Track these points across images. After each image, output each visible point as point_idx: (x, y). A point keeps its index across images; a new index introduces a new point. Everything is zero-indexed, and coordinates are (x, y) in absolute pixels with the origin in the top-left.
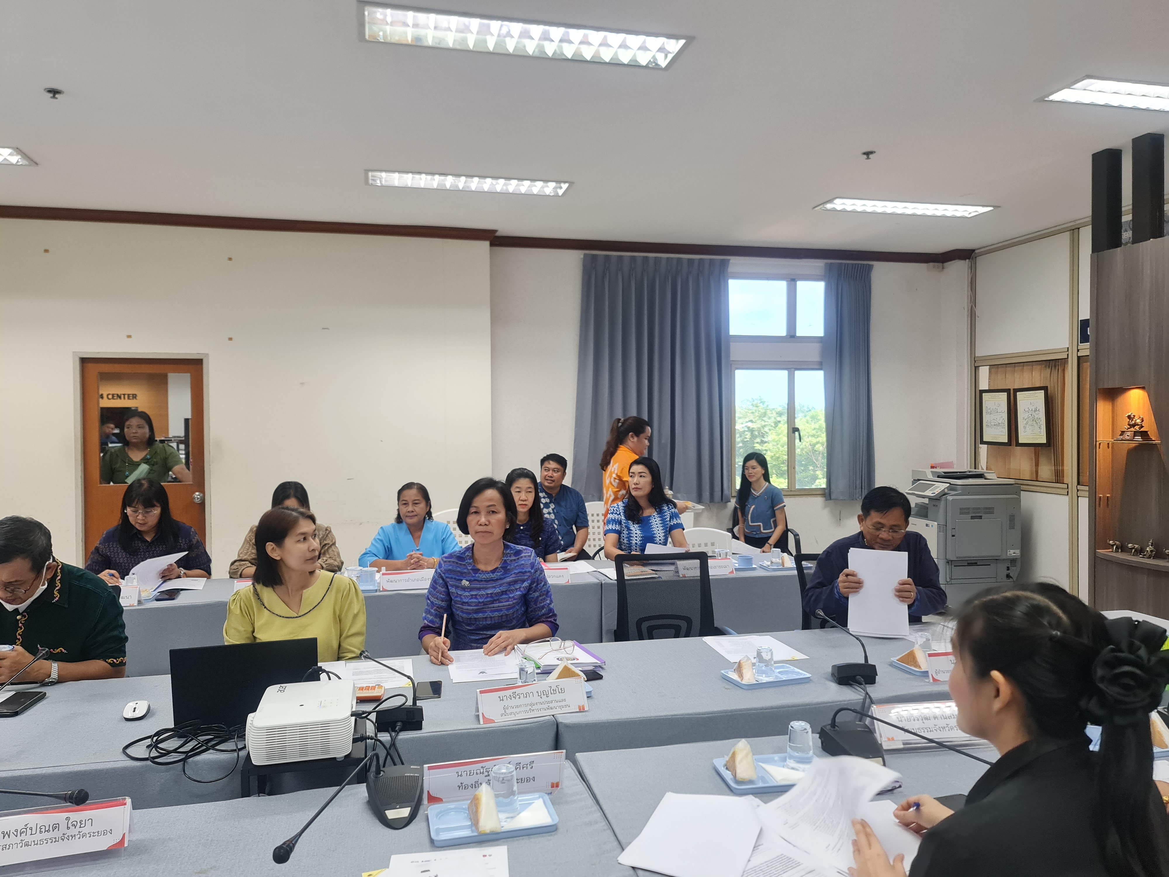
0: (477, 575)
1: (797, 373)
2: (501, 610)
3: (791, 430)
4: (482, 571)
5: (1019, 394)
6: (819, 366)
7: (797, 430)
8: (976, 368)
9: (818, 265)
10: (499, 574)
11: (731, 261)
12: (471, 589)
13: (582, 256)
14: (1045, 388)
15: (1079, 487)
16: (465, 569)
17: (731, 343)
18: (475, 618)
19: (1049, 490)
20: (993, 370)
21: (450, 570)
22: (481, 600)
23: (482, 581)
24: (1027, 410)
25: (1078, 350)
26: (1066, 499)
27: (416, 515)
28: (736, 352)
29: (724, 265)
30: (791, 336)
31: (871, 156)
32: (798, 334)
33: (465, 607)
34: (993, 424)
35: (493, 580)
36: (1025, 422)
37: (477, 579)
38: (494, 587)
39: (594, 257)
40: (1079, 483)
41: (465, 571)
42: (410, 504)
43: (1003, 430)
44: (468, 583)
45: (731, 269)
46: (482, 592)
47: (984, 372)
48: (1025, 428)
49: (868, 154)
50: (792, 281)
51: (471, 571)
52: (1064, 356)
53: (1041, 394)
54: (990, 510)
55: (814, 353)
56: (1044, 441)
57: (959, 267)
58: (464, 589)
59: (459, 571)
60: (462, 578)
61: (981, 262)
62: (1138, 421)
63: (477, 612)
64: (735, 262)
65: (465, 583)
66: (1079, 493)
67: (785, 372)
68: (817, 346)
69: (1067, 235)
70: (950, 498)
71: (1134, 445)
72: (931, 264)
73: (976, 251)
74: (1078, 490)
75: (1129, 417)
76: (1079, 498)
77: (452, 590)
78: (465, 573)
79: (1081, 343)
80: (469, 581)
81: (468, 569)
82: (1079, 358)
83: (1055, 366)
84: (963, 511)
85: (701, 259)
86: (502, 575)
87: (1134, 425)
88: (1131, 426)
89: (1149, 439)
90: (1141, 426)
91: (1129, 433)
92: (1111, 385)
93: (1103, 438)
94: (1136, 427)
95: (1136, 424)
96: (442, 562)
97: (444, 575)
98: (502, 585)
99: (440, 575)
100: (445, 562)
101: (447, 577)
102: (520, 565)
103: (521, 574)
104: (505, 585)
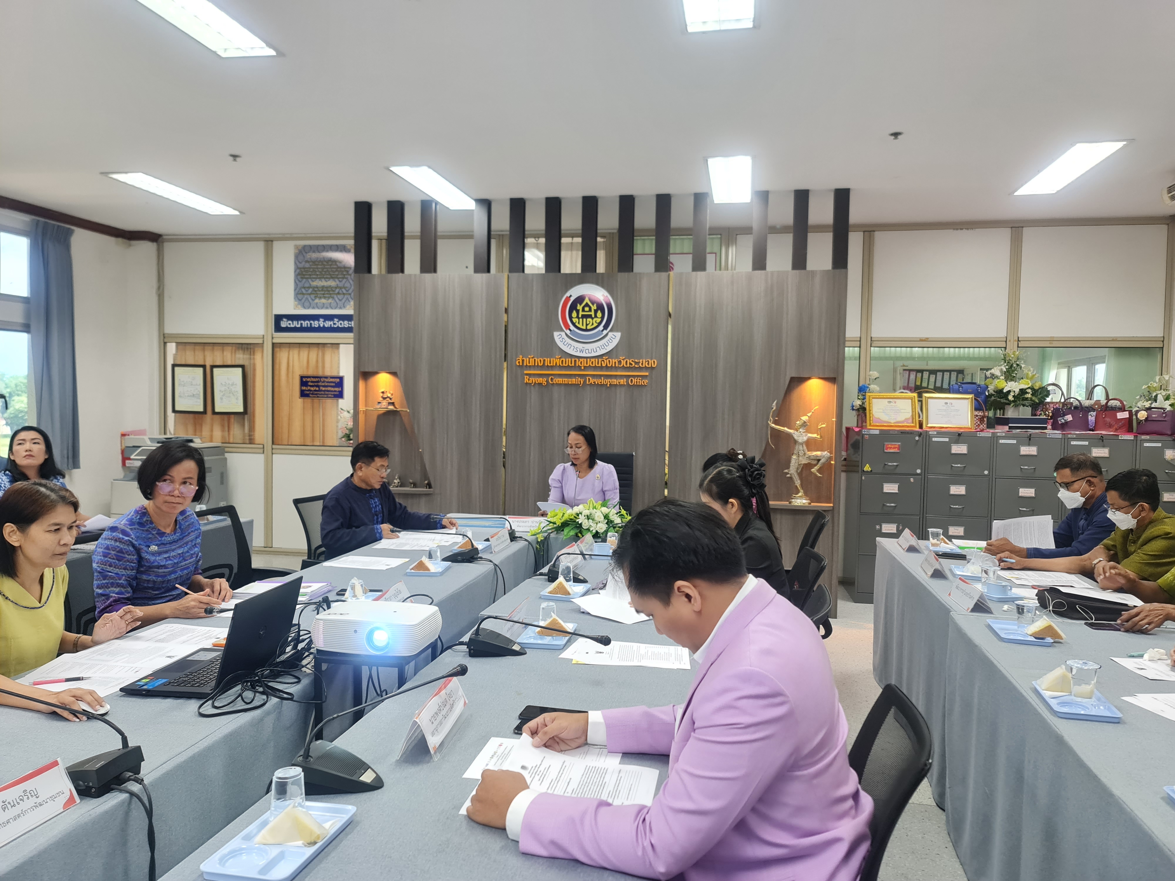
0: (163, 539)
2: (188, 568)
4: (168, 534)
5: (215, 370)
6: (26, 328)
8: (165, 343)
9: (22, 219)
10: (178, 534)
12: (159, 553)
14: (242, 367)
15: (274, 446)
16: (148, 534)
18: (169, 580)
19: (245, 450)
20: (180, 347)
21: (138, 537)
22: (175, 561)
23: (167, 543)
24: (224, 383)
25: (273, 338)
26: (262, 456)
31: (238, 159)
33: (160, 571)
34: (186, 395)
35: (174, 542)
36: (222, 394)
37: (163, 542)
38: (180, 547)
40: (273, 443)
41: (150, 536)
43: (199, 400)
44: (156, 548)
46: (173, 554)
47: (172, 348)
48: (221, 399)
49: (235, 157)
51: (157, 536)
52: (260, 341)
53: (240, 369)
55: (16, 314)
56: (241, 410)
57: (147, 247)
58: (153, 554)
59: (144, 537)
60: (148, 544)
61: (168, 247)
62: (389, 395)
63: (170, 573)
65: (154, 548)
66: (274, 451)
68: (20, 308)
69: (261, 244)
71: (382, 412)
72: (120, 239)
73: (163, 237)
74: (272, 449)
75: (383, 392)
76: (274, 455)
77: (144, 555)
78: (150, 538)
79: (275, 331)
80: (156, 545)
81: (153, 534)
82: (273, 344)
83: (247, 349)
86: (181, 535)
87: (386, 398)
88: (384, 398)
89: (395, 408)
90: (391, 399)
91: (384, 403)
92: (370, 370)
93: (362, 408)
94: (388, 399)
95: (388, 397)
96: (128, 530)
97: (136, 543)
98: (187, 543)
99: (131, 542)
100: (131, 529)
101: (139, 544)
102: (193, 522)
103: (196, 532)
104: (190, 543)
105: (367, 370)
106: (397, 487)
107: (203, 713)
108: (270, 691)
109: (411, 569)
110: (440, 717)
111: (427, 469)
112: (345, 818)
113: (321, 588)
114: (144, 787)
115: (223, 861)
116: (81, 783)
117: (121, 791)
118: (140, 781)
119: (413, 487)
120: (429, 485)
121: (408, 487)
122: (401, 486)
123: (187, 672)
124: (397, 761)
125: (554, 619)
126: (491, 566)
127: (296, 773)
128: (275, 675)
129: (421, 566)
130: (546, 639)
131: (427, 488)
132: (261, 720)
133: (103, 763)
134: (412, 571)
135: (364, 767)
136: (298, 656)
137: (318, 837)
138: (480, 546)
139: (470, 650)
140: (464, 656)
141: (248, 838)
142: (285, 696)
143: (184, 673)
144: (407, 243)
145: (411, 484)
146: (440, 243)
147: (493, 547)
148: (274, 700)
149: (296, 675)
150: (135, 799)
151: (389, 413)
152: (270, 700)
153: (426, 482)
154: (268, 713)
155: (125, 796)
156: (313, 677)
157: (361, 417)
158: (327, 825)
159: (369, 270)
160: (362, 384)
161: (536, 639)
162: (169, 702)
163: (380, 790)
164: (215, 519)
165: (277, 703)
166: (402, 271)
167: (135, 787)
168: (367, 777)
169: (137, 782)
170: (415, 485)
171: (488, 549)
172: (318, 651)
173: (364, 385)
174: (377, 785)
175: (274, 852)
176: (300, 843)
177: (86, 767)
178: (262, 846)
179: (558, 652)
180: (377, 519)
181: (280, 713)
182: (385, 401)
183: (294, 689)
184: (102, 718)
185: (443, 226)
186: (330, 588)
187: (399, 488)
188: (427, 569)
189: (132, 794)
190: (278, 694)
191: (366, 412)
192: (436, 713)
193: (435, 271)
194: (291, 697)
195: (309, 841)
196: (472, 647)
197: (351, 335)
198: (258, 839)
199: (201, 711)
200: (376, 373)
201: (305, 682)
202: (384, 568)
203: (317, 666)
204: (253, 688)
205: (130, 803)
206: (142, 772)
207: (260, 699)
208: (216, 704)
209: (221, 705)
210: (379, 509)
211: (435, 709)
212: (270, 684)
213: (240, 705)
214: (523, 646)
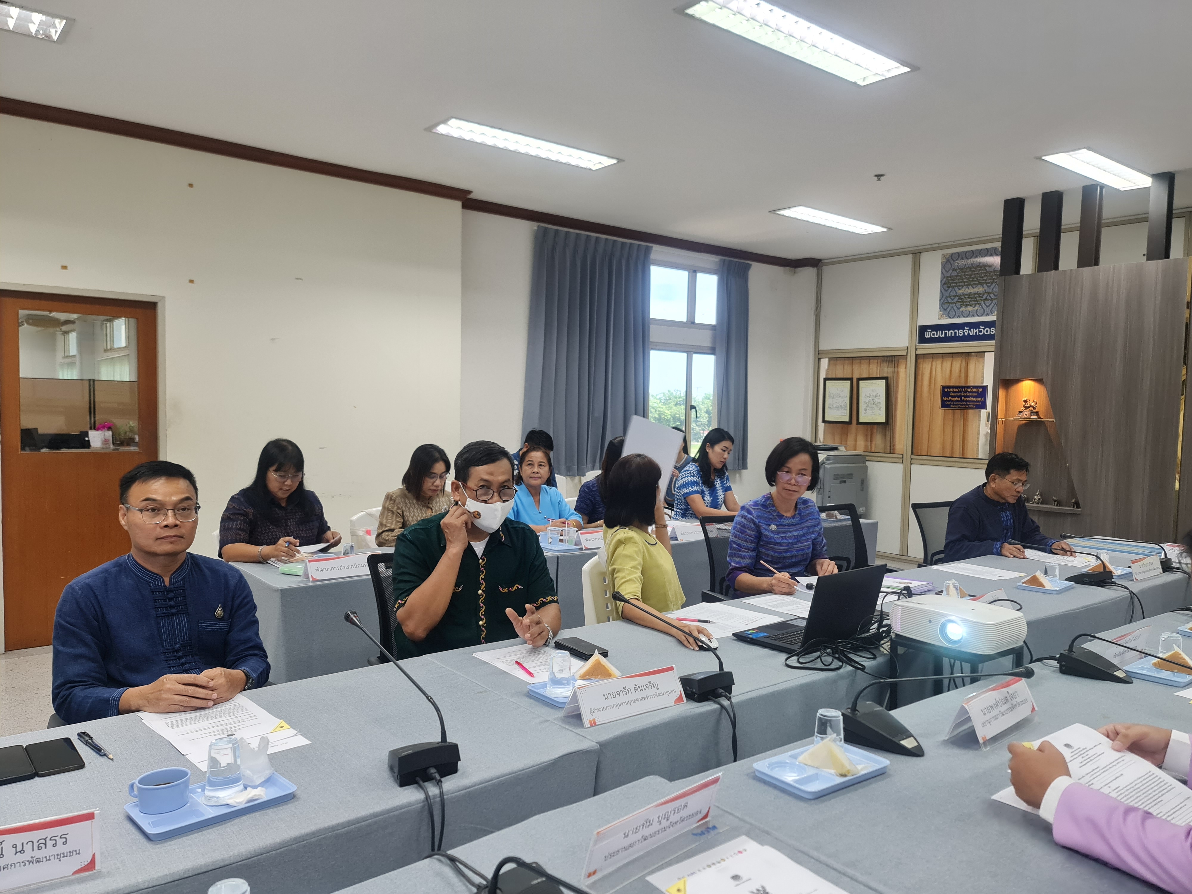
0: (782, 520)
1: (695, 357)
2: (803, 550)
3: (688, 408)
4: (788, 517)
5: (861, 383)
6: (712, 351)
7: (693, 407)
8: (819, 359)
9: (713, 259)
10: (796, 519)
11: (654, 249)
12: (780, 532)
13: (536, 228)
14: (886, 378)
15: (913, 457)
16: (770, 515)
17: (651, 326)
18: (785, 557)
19: (886, 459)
20: (832, 362)
21: (759, 516)
22: (791, 541)
23: (785, 525)
24: (868, 395)
25: (916, 349)
26: (901, 466)
27: (540, 478)
28: (655, 334)
29: (648, 250)
30: (691, 323)
31: (883, 178)
32: (697, 321)
33: (776, 547)
34: (835, 406)
35: (793, 525)
36: (866, 404)
37: (782, 523)
38: (797, 529)
39: (546, 229)
40: (912, 454)
41: (771, 517)
42: (536, 465)
43: (845, 411)
44: (775, 527)
45: (653, 256)
46: (789, 535)
47: (824, 363)
48: (866, 410)
49: (879, 176)
50: (693, 272)
51: (777, 517)
52: (904, 353)
53: (883, 382)
54: (850, 476)
55: (706, 340)
56: (883, 420)
57: (809, 273)
58: (774, 532)
59: (765, 517)
60: (770, 523)
61: (826, 269)
62: (1033, 404)
63: (788, 551)
64: (657, 251)
65: (773, 527)
66: (913, 461)
67: (685, 355)
68: (710, 333)
69: (910, 257)
70: (826, 466)
71: (1024, 422)
72: (787, 268)
73: (823, 261)
74: (911, 459)
75: (1025, 401)
76: (912, 466)
77: (764, 532)
78: (771, 519)
79: (919, 343)
80: (776, 525)
81: (773, 516)
82: (916, 355)
83: (892, 361)
84: (836, 477)
85: (631, 244)
86: (799, 520)
87: (1029, 407)
88: (1026, 408)
89: (1039, 417)
90: (1034, 408)
91: (1027, 412)
92: (1012, 377)
93: (1001, 417)
94: (1031, 408)
95: (1031, 406)
96: (751, 509)
97: (756, 520)
98: (803, 528)
99: (753, 520)
100: (754, 509)
101: (759, 522)
102: (813, 512)
103: (814, 520)
104: (806, 528)
105: (1008, 378)
106: (1038, 504)
107: (789, 664)
108: (844, 658)
109: (1023, 583)
110: (995, 712)
111: (1075, 486)
112: (877, 767)
113: (921, 586)
114: (731, 702)
115: (771, 766)
116: (688, 688)
117: (715, 702)
118: (729, 699)
119: (1057, 506)
120: (1077, 505)
121: (1051, 504)
122: (1042, 503)
123: (784, 632)
124: (944, 741)
125: (1176, 653)
126: (1126, 593)
127: (835, 714)
128: (856, 650)
129: (1034, 581)
130: (1163, 673)
131: (1074, 507)
132: (835, 681)
133: (703, 676)
134: (1024, 585)
135: (908, 735)
136: (878, 637)
137: (848, 772)
138: (1117, 571)
139: (1061, 666)
140: (1054, 671)
141: (795, 757)
142: (859, 666)
143: (783, 632)
144: (1064, 238)
145: (1055, 501)
146: (1104, 231)
147: (1134, 574)
148: (849, 668)
149: (874, 653)
150: (724, 711)
151: (1031, 424)
152: (845, 667)
153: (1073, 500)
154: (842, 677)
155: (716, 706)
156: (888, 657)
157: (1000, 427)
158: (859, 767)
159: (1017, 271)
160: (1002, 393)
161: (1151, 671)
162: (766, 651)
163: (918, 758)
164: (842, 518)
165: (851, 671)
166: (1056, 268)
167: (726, 703)
168: (909, 743)
169: (727, 698)
170: (1059, 503)
171: (1128, 576)
172: (897, 635)
173: (1004, 394)
174: (917, 752)
175: (811, 772)
176: (832, 771)
177: (692, 677)
178: (802, 765)
179: (1174, 689)
180: (1007, 533)
181: (853, 680)
182: (1027, 410)
183: (868, 663)
184: (714, 650)
185: (1108, 213)
186: (931, 588)
187: (1040, 505)
188: (1041, 585)
189: (722, 707)
190: (853, 664)
191: (1005, 422)
192: (992, 707)
193: (1097, 263)
194: (863, 668)
195: (841, 773)
196: (1064, 663)
197: (993, 342)
198: (801, 758)
199: (788, 662)
200: (1018, 381)
201: (880, 660)
202: (995, 578)
203: (893, 648)
204: (832, 655)
205: (720, 713)
206: (733, 693)
207: (836, 664)
208: (801, 660)
209: (804, 661)
210: (1011, 524)
211: (992, 702)
212: (849, 655)
213: (819, 665)
214: (1131, 675)
